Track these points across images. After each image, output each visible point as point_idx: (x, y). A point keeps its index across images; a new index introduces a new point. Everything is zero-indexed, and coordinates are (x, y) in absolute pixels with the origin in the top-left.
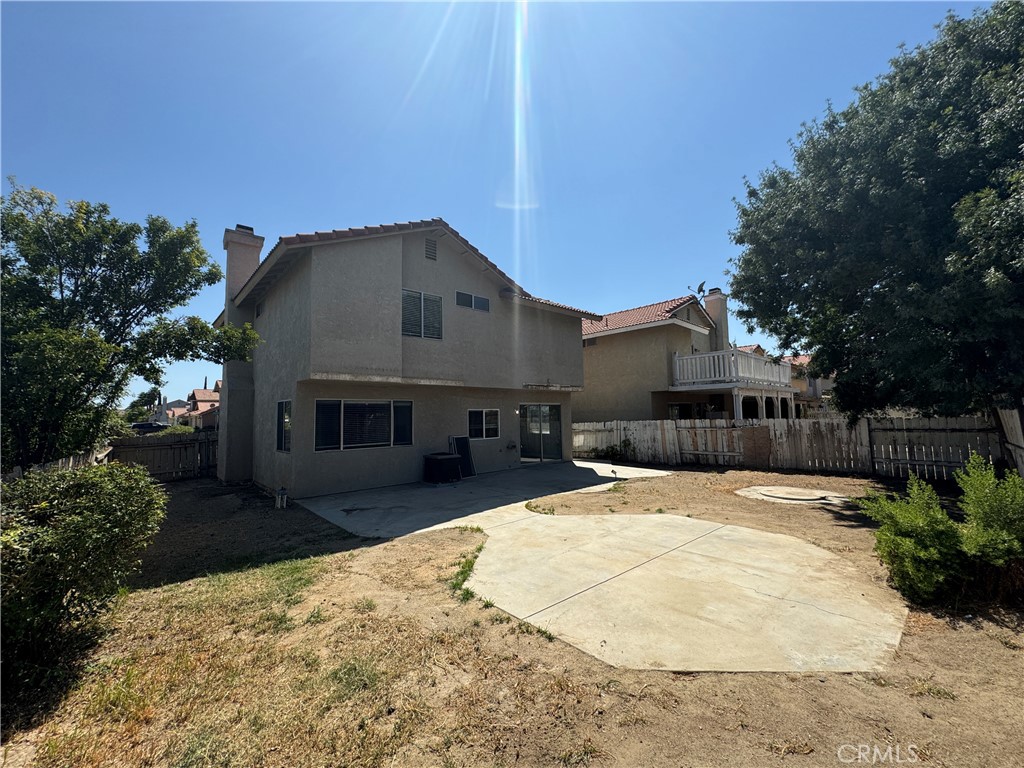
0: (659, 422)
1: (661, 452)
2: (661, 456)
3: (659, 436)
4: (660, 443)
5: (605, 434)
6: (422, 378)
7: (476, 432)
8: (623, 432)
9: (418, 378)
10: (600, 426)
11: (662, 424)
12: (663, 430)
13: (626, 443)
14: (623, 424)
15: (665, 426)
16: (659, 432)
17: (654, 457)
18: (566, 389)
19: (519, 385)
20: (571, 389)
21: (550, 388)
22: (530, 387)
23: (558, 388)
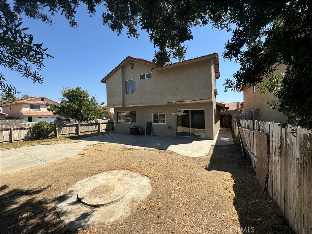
7: (156, 121)
18: (196, 101)
19: (165, 103)
20: (200, 101)
21: (184, 102)
22: (171, 103)
23: (189, 102)
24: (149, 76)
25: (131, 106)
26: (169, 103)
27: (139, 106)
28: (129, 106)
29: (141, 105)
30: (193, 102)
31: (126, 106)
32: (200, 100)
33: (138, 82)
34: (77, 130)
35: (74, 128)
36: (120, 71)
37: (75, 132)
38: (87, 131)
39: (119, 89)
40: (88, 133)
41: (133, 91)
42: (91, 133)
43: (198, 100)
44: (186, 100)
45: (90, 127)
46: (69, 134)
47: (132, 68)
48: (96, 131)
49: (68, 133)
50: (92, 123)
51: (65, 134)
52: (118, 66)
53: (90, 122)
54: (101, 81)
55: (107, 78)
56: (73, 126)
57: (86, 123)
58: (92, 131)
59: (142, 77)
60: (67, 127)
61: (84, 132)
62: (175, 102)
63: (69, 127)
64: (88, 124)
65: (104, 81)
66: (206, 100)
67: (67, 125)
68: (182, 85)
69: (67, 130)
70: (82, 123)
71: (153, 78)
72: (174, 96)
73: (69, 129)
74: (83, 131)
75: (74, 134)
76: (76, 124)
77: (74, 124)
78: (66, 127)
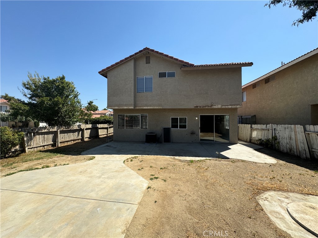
0: (293, 126)
1: (295, 147)
2: (295, 150)
3: (293, 137)
4: (294, 141)
5: (266, 132)
6: (145, 106)
7: (175, 126)
8: (274, 131)
9: (143, 106)
10: (264, 126)
11: (295, 127)
12: (295, 132)
13: (275, 138)
14: (275, 126)
15: (297, 129)
16: (293, 133)
17: (291, 150)
18: (226, 107)
19: (192, 107)
20: (230, 107)
21: (213, 107)
22: (198, 107)
23: (219, 106)
24: (172, 75)
25: (145, 108)
26: (196, 107)
27: (157, 108)
28: (142, 108)
29: (159, 108)
30: (223, 107)
31: (137, 108)
32: (231, 105)
33: (156, 80)
34: (55, 140)
35: (51, 136)
36: (132, 63)
37: (52, 143)
38: (67, 140)
39: (128, 86)
40: (69, 143)
41: (149, 89)
42: (73, 142)
43: (228, 106)
44: (216, 105)
45: (71, 134)
46: (44, 146)
47: (148, 62)
48: (79, 139)
49: (42, 144)
50: (75, 129)
51: (37, 147)
52: (131, 56)
53: (72, 128)
54: (99, 73)
55: (110, 70)
56: (48, 133)
57: (67, 129)
58: (74, 140)
59: (162, 75)
60: (41, 136)
61: (64, 142)
62: (204, 106)
63: (43, 136)
64: (71, 130)
65: (104, 73)
66: (236, 106)
67: (40, 132)
68: (211, 89)
69: (41, 140)
70: (62, 128)
71: (176, 77)
72: (203, 100)
73: (43, 138)
74: (63, 140)
75: (50, 146)
76: (53, 130)
77: (51, 130)
78: (39, 135)
